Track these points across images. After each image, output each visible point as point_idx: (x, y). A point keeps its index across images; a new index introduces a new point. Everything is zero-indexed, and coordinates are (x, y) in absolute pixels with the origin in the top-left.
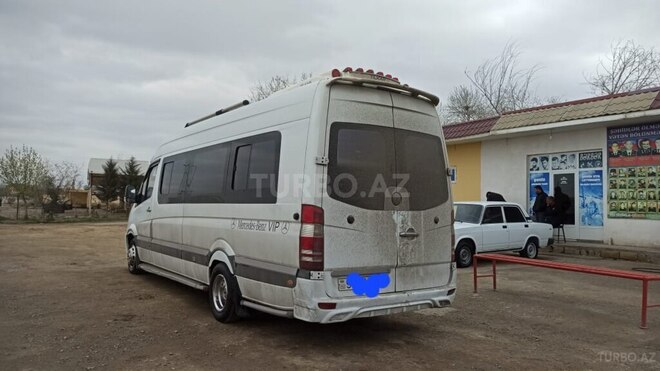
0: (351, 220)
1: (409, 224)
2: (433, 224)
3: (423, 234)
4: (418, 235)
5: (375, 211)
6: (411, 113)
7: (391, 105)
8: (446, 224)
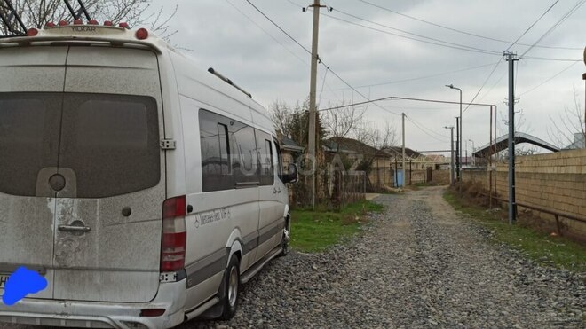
1: (75, 214)
2: (119, 217)
3: (97, 229)
4: (89, 230)
5: (22, 197)
6: (98, 70)
7: (63, 63)
8: (147, 217)
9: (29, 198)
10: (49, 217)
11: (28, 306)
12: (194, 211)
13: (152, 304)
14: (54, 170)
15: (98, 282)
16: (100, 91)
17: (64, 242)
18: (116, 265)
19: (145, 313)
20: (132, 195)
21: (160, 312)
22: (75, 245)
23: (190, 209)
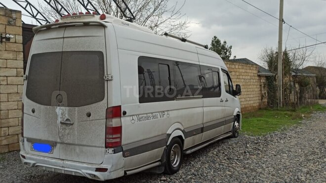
0: (33, 111)
1: (67, 115)
2: (85, 117)
3: (76, 123)
4: (73, 124)
5: (46, 106)
6: (77, 38)
7: (62, 37)
8: (98, 118)
9: (48, 107)
10: (56, 116)
11: (49, 161)
12: (127, 114)
13: (101, 165)
14: (58, 92)
15: (78, 152)
16: (77, 50)
17: (63, 130)
18: (84, 143)
19: (98, 170)
20: (91, 105)
21: (105, 170)
22: (67, 131)
23: (125, 113)
